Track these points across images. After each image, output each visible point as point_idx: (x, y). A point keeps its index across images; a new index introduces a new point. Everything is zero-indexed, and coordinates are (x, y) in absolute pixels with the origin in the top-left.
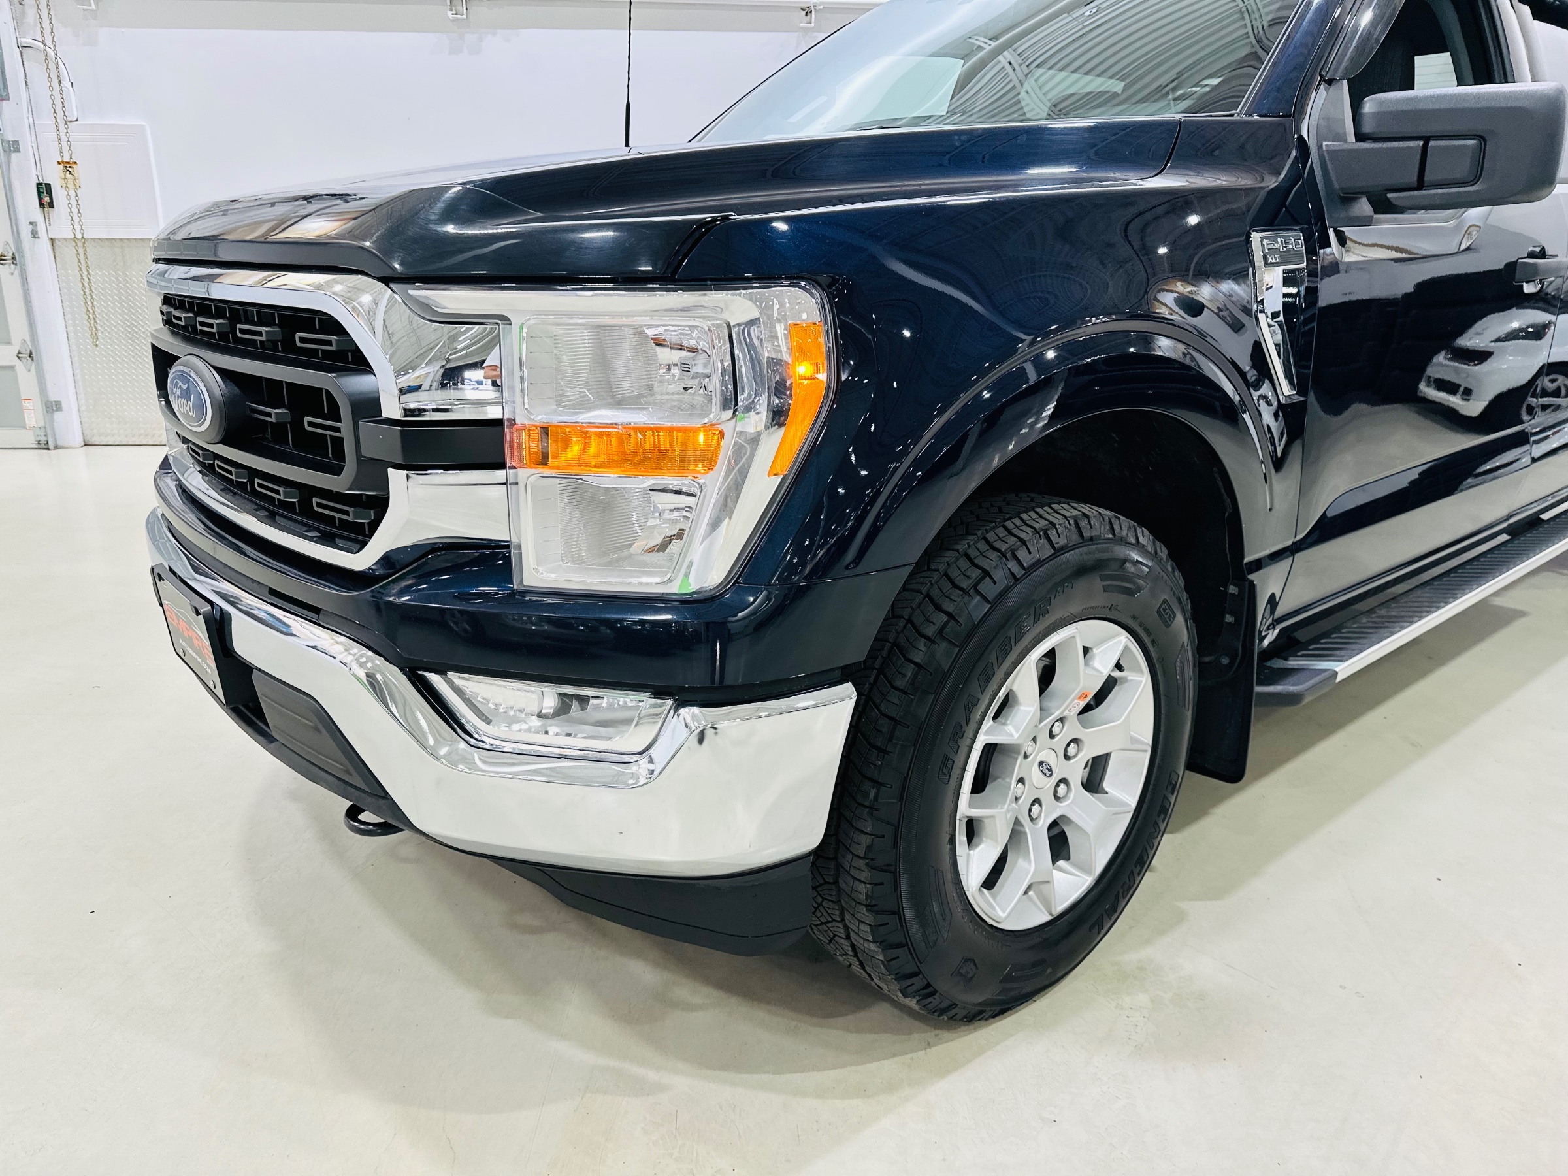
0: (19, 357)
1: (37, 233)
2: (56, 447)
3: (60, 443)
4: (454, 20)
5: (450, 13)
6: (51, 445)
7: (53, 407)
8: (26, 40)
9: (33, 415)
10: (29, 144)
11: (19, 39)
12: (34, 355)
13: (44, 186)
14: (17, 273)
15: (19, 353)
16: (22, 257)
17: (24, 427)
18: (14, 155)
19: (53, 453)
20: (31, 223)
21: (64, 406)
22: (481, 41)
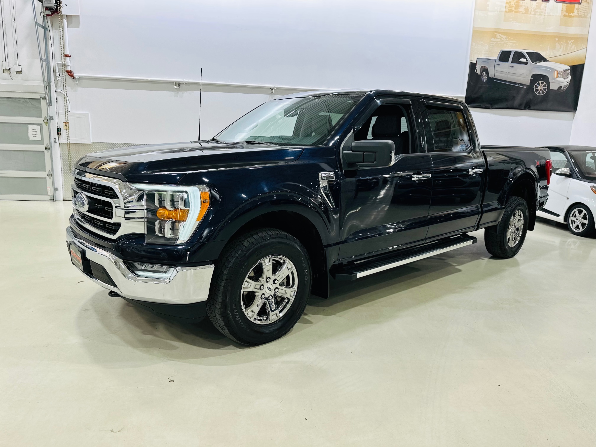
0: (48, 175)
1: (56, 141)
2: (56, 201)
3: (57, 200)
5: (175, 87)
6: (54, 200)
7: (56, 189)
8: (58, 90)
9: (50, 191)
10: (56, 117)
11: (56, 90)
12: (52, 175)
13: (59, 129)
14: (49, 152)
15: (48, 174)
16: (51, 148)
17: (47, 195)
18: (51, 120)
19: (55, 202)
20: (55, 139)
21: (59, 189)
22: (183, 94)
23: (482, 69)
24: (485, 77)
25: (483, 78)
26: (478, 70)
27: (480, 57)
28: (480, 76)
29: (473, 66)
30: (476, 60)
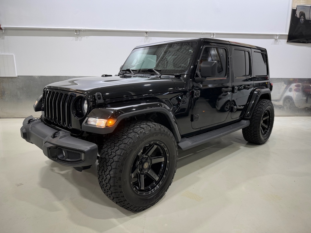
4: (76, 34)
5: (75, 33)
22: (81, 38)
23: (301, 14)
24: (303, 20)
25: (301, 20)
26: (298, 14)
27: (299, 5)
28: (299, 19)
29: (294, 11)
30: (296, 7)
